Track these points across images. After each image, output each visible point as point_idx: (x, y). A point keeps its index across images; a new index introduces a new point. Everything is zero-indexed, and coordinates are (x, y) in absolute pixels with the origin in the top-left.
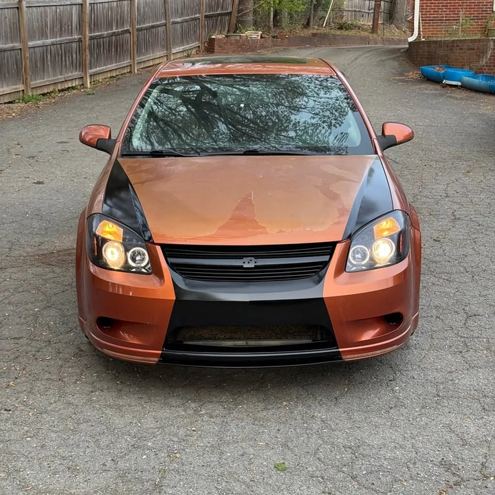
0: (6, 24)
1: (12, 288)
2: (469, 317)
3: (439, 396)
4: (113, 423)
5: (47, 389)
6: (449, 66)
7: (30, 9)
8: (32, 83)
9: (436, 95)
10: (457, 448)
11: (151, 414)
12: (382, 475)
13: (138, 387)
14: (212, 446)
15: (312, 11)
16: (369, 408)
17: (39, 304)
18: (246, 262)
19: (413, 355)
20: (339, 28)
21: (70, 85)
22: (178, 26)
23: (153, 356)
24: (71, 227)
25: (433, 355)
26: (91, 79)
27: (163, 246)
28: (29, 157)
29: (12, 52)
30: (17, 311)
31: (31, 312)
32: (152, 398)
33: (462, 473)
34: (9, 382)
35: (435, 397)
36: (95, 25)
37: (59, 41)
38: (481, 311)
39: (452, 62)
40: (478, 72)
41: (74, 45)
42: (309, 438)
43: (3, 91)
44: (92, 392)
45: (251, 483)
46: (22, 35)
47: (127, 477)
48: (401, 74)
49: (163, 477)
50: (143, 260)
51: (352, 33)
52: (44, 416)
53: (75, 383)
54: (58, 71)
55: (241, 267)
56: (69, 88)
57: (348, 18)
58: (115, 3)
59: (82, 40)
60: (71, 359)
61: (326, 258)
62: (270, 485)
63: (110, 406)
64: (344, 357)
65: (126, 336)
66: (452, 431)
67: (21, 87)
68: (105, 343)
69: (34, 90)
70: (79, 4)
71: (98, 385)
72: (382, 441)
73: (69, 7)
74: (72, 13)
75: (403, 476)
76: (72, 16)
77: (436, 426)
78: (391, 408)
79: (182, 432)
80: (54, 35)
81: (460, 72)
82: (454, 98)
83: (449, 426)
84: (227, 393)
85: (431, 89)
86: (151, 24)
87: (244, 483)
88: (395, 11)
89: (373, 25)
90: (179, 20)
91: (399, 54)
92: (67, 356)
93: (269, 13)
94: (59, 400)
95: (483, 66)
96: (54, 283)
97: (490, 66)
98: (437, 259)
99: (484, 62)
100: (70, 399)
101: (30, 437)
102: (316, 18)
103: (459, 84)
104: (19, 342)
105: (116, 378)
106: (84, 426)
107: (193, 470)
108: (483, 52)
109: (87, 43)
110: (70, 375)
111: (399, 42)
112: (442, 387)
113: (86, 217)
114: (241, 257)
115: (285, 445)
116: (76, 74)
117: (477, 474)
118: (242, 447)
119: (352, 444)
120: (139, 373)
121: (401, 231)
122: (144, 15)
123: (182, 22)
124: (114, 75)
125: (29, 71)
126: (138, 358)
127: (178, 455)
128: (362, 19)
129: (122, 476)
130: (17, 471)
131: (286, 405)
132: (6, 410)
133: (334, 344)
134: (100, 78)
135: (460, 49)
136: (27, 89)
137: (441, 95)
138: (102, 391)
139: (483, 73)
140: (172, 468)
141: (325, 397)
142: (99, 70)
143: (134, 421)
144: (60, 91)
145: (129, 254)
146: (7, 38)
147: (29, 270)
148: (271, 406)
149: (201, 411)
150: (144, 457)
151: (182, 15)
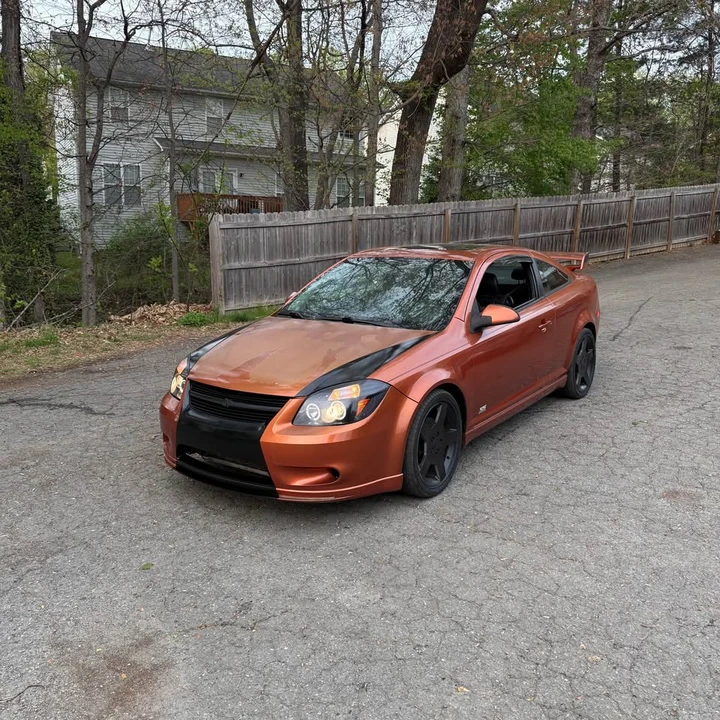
0: (501, 221)
7: (525, 210)
22: (684, 221)
36: (589, 221)
37: (551, 233)
58: (614, 203)
59: (574, 232)
64: (280, 496)
70: (574, 205)
73: (564, 207)
76: (566, 214)
80: (546, 228)
86: (652, 220)
90: (686, 216)
123: (689, 218)
151: (690, 211)
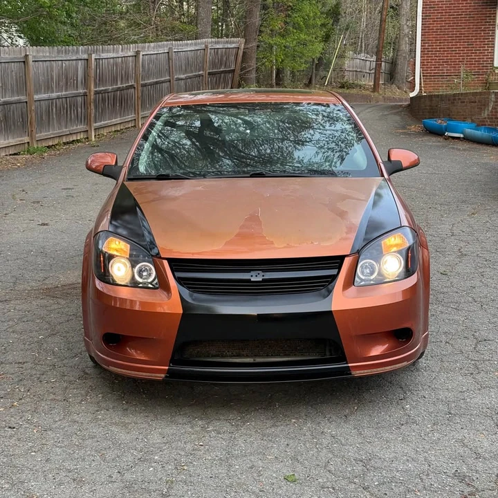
0: (12, 77)
1: (16, 318)
2: (479, 342)
3: (450, 413)
4: (119, 439)
5: (51, 409)
6: (451, 119)
7: (37, 63)
8: (37, 135)
9: (438, 146)
10: (470, 461)
11: (157, 430)
12: (395, 486)
13: (145, 407)
14: (220, 459)
15: (314, 70)
16: (379, 425)
17: (43, 333)
18: (254, 276)
19: (423, 377)
20: (340, 87)
21: (75, 138)
22: (182, 83)
23: (159, 371)
24: (76, 263)
25: (443, 376)
26: (95, 132)
27: (170, 261)
28: (34, 202)
29: (18, 104)
30: (22, 338)
31: (36, 339)
32: (159, 416)
33: (477, 484)
34: (13, 402)
35: (447, 414)
36: (100, 80)
37: (64, 95)
38: (491, 336)
39: (453, 115)
40: (480, 125)
41: (79, 99)
42: (318, 452)
43: (9, 143)
44: (98, 411)
45: (261, 493)
46: (28, 88)
47: (134, 488)
48: (404, 128)
49: (170, 488)
50: (150, 275)
51: (354, 91)
52: (49, 433)
53: (80, 403)
54: (63, 124)
55: (249, 281)
56: (74, 141)
57: (349, 77)
58: (120, 59)
59: (88, 94)
60: (75, 381)
61: (334, 272)
62: (280, 495)
63: (116, 424)
64: (353, 373)
65: (133, 352)
66: (465, 445)
67: (26, 139)
68: (112, 360)
69: (39, 143)
70: (84, 59)
71: (103, 405)
72: (393, 455)
73: (74, 62)
74: (77, 69)
75: (416, 487)
76: (77, 71)
77: (449, 441)
78: (402, 425)
79: (189, 447)
80: (59, 89)
81: (462, 125)
82: (457, 149)
83: (462, 441)
84: (235, 412)
85: (433, 141)
86: (155, 80)
87: (253, 493)
88: (396, 71)
89: (374, 85)
90: (182, 76)
91: (401, 109)
92: (72, 378)
93: (272, 72)
94: (64, 418)
95: (485, 118)
96: (58, 313)
97: (492, 118)
98: (445, 290)
99: (485, 114)
100: (75, 417)
101: (35, 452)
102: (318, 77)
103: (462, 136)
104: (24, 366)
105: (122, 398)
106: (89, 442)
107: (201, 482)
108: (484, 105)
109: (92, 97)
110: (75, 396)
111: (401, 100)
112: (453, 405)
113: (93, 236)
114: (249, 271)
115: (294, 459)
116: (81, 127)
117: (493, 484)
118: (251, 461)
119: (364, 458)
120: (144, 393)
121: (409, 247)
122: (148, 71)
123: (186, 79)
124: (119, 129)
125: (34, 124)
126: (144, 374)
127: (186, 468)
128: (363, 79)
129: (129, 486)
130: (22, 483)
131: (295, 422)
132: (10, 428)
133: (343, 359)
134: (105, 132)
135: (461, 102)
136: (32, 142)
137: (444, 147)
138: (107, 410)
139: (485, 125)
140: (180, 479)
141: (334, 414)
142: (104, 124)
143: (140, 437)
144: (65, 144)
145: (136, 270)
146: (13, 91)
147: (34, 302)
148: (279, 423)
149: (208, 427)
150: (151, 469)
151: (186, 72)
